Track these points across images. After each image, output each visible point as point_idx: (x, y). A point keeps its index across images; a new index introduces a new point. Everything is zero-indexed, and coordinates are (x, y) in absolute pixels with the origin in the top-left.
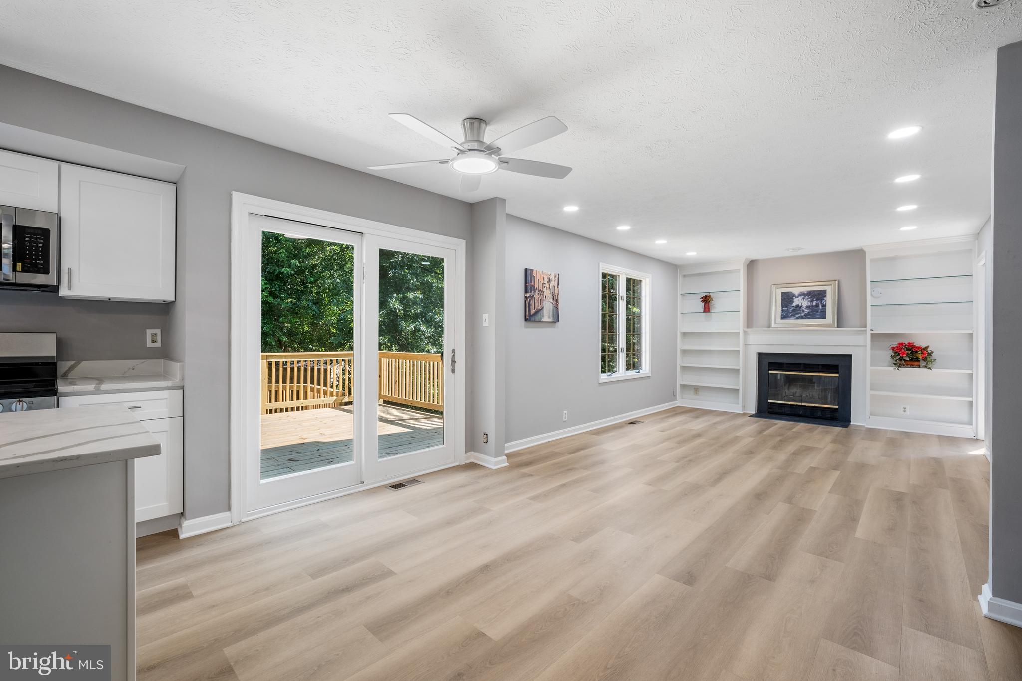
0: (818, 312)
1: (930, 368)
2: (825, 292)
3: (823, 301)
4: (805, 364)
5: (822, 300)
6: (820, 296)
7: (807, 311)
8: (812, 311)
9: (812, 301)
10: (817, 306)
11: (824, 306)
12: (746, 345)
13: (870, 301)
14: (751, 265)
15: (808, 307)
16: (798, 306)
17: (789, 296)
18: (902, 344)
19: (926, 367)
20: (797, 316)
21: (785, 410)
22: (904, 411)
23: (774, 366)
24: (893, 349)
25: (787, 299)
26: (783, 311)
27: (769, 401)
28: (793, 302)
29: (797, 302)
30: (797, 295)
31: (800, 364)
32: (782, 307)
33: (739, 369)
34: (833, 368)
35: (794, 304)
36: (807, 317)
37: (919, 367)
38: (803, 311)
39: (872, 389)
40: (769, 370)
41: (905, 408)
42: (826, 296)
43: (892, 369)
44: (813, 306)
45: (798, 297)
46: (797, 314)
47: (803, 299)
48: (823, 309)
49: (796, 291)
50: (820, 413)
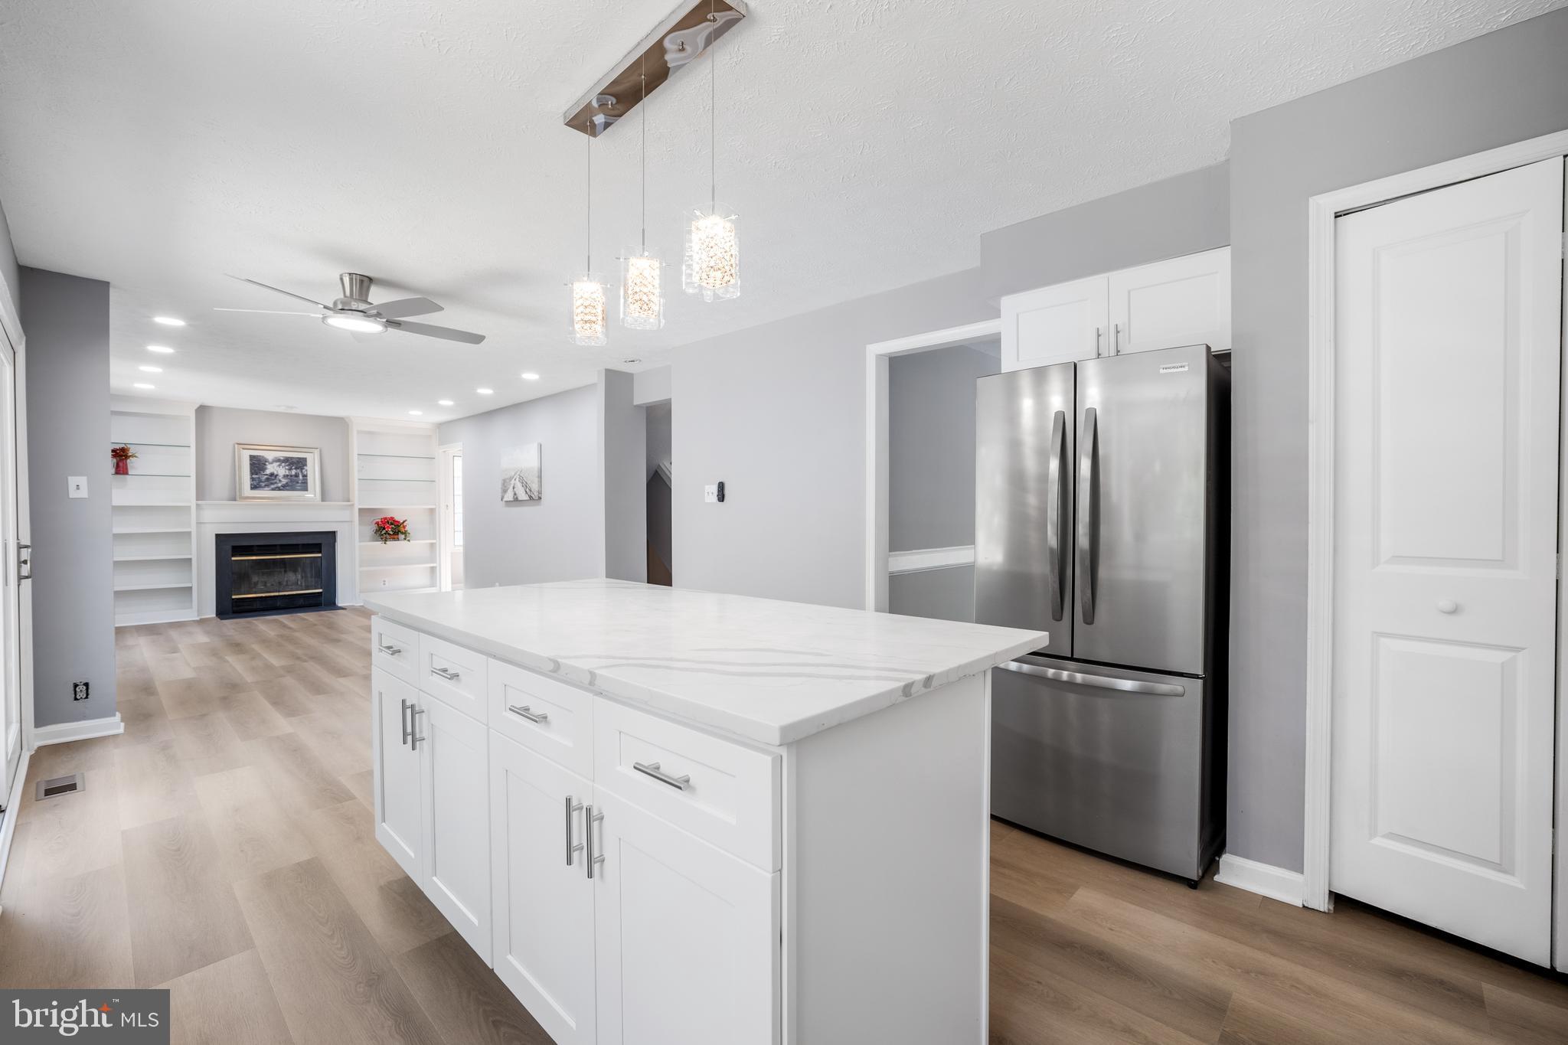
0: (298, 483)
1: (409, 541)
2: (305, 460)
3: (304, 471)
4: (281, 545)
5: (302, 469)
6: (300, 464)
7: (284, 481)
8: (291, 481)
9: (290, 469)
10: (297, 476)
11: (305, 476)
12: (199, 523)
13: (355, 476)
14: (202, 411)
15: (285, 476)
16: (272, 474)
17: (259, 460)
18: (386, 518)
19: (405, 539)
20: (273, 486)
21: (257, 605)
22: (384, 584)
23: (238, 550)
24: (377, 523)
25: (257, 465)
26: (253, 479)
27: (234, 597)
28: (266, 469)
29: (271, 469)
30: (270, 460)
31: (275, 545)
32: (252, 474)
33: (191, 559)
34: (316, 547)
35: (268, 472)
36: (284, 488)
37: (398, 539)
38: (280, 481)
39: (360, 566)
40: (233, 556)
41: (384, 581)
42: (306, 465)
43: (379, 544)
44: (291, 476)
45: (272, 463)
46: (272, 484)
47: (279, 466)
48: (303, 480)
49: (269, 456)
50: (301, 602)
